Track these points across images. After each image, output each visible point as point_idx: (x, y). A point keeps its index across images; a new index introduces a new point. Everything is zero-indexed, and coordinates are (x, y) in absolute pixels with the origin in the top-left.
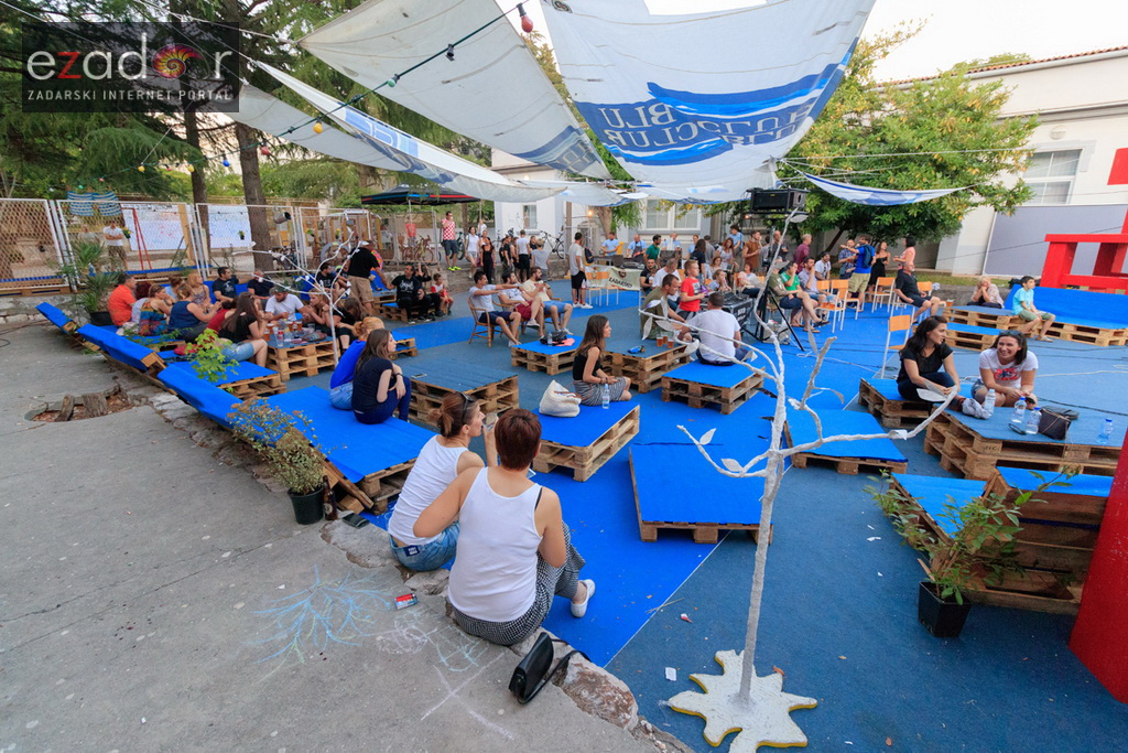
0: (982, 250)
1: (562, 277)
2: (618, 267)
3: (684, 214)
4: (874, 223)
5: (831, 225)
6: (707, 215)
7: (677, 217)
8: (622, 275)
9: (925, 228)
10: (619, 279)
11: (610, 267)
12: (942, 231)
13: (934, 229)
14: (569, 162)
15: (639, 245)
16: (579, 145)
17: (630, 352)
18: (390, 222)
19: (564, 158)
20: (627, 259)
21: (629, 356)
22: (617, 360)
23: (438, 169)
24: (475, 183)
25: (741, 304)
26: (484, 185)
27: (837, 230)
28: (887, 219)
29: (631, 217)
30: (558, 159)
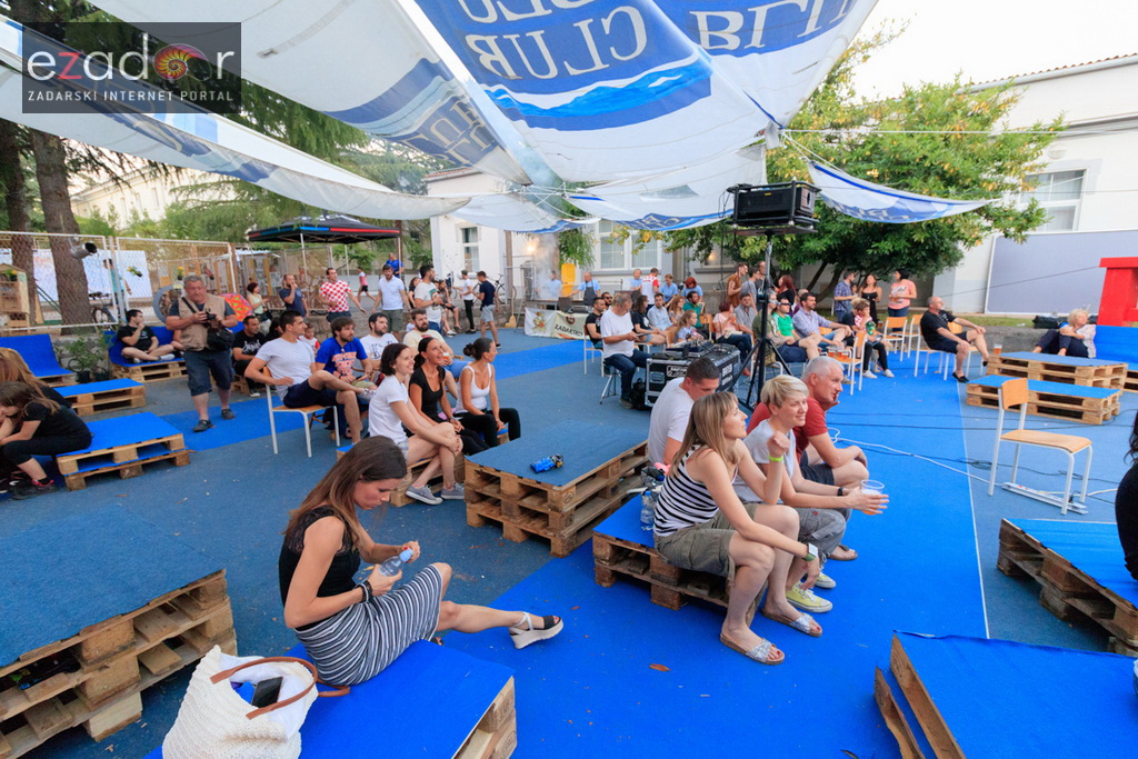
0: (980, 286)
1: (503, 325)
2: (566, 312)
3: (641, 247)
4: (870, 252)
5: (815, 256)
6: (668, 250)
7: (635, 252)
8: (570, 321)
9: (924, 259)
10: (567, 326)
11: (556, 312)
12: (944, 263)
13: (935, 260)
14: (448, 143)
15: (589, 285)
16: (455, 107)
17: (533, 468)
18: (280, 262)
19: (433, 130)
20: (577, 302)
21: (531, 479)
22: (510, 486)
23: (236, 155)
24: (311, 182)
25: (726, 359)
26: (330, 186)
27: (819, 263)
28: (886, 246)
29: (581, 255)
30: (422, 129)
